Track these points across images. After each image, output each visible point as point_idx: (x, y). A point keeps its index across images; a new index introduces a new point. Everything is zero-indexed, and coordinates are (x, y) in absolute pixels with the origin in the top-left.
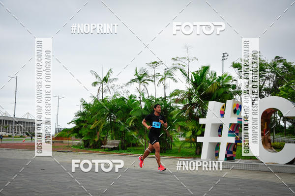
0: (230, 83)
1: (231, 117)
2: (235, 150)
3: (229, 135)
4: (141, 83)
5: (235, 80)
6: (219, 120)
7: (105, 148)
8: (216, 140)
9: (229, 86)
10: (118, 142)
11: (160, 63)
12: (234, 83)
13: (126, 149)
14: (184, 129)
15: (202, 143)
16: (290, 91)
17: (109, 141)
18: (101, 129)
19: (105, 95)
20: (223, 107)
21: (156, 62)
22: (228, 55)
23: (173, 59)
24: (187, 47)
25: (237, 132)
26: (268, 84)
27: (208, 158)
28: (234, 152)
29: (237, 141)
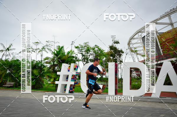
0: (74, 55)
1: (73, 71)
2: (74, 88)
3: (71, 81)
5: (77, 55)
6: (68, 73)
7: (5, 87)
8: (65, 83)
9: (73, 57)
10: (13, 83)
11: (40, 43)
12: (76, 56)
13: (18, 87)
14: (50, 77)
15: (58, 84)
17: (8, 83)
18: (3, 76)
19: (7, 58)
20: (69, 67)
21: (37, 42)
22: (74, 42)
23: (47, 41)
24: (54, 36)
25: (75, 79)
26: (91, 57)
27: (60, 92)
28: (73, 89)
29: (75, 84)
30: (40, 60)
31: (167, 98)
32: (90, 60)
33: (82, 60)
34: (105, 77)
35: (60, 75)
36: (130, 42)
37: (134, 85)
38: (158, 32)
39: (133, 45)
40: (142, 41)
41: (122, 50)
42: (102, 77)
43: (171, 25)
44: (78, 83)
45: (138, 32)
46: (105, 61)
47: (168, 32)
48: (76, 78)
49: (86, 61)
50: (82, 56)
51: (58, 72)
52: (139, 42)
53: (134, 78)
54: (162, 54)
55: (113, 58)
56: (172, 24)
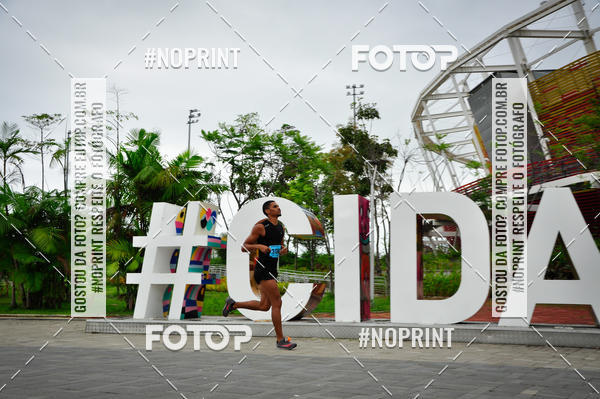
0: (199, 168)
1: (195, 234)
2: (201, 297)
3: (191, 270)
4: (6, 157)
5: (212, 164)
6: (175, 241)
8: (166, 279)
9: (197, 175)
11: (56, 118)
12: (209, 170)
15: (137, 286)
16: (306, 188)
20: (182, 215)
21: (46, 116)
22: (199, 115)
24: (115, 90)
25: (206, 263)
26: (268, 175)
27: (147, 316)
28: (200, 304)
29: (205, 281)
30: (61, 189)
31: (559, 329)
32: (263, 184)
33: (233, 186)
34: (325, 252)
35: (144, 249)
36: (420, 109)
37: (440, 282)
38: (533, 68)
39: (432, 124)
40: (469, 107)
41: (389, 145)
42: (312, 252)
43: (583, 38)
44: (218, 277)
45: (454, 72)
46: (324, 188)
47: (572, 69)
48: (210, 257)
49: (248, 187)
50: (234, 172)
51: (135, 238)
52: (459, 108)
53: (439, 252)
54: (548, 158)
55: (355, 177)
56: (586, 36)
